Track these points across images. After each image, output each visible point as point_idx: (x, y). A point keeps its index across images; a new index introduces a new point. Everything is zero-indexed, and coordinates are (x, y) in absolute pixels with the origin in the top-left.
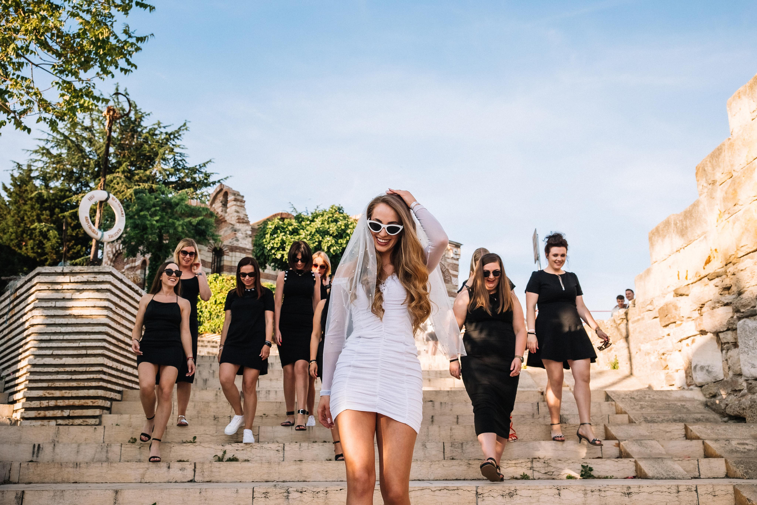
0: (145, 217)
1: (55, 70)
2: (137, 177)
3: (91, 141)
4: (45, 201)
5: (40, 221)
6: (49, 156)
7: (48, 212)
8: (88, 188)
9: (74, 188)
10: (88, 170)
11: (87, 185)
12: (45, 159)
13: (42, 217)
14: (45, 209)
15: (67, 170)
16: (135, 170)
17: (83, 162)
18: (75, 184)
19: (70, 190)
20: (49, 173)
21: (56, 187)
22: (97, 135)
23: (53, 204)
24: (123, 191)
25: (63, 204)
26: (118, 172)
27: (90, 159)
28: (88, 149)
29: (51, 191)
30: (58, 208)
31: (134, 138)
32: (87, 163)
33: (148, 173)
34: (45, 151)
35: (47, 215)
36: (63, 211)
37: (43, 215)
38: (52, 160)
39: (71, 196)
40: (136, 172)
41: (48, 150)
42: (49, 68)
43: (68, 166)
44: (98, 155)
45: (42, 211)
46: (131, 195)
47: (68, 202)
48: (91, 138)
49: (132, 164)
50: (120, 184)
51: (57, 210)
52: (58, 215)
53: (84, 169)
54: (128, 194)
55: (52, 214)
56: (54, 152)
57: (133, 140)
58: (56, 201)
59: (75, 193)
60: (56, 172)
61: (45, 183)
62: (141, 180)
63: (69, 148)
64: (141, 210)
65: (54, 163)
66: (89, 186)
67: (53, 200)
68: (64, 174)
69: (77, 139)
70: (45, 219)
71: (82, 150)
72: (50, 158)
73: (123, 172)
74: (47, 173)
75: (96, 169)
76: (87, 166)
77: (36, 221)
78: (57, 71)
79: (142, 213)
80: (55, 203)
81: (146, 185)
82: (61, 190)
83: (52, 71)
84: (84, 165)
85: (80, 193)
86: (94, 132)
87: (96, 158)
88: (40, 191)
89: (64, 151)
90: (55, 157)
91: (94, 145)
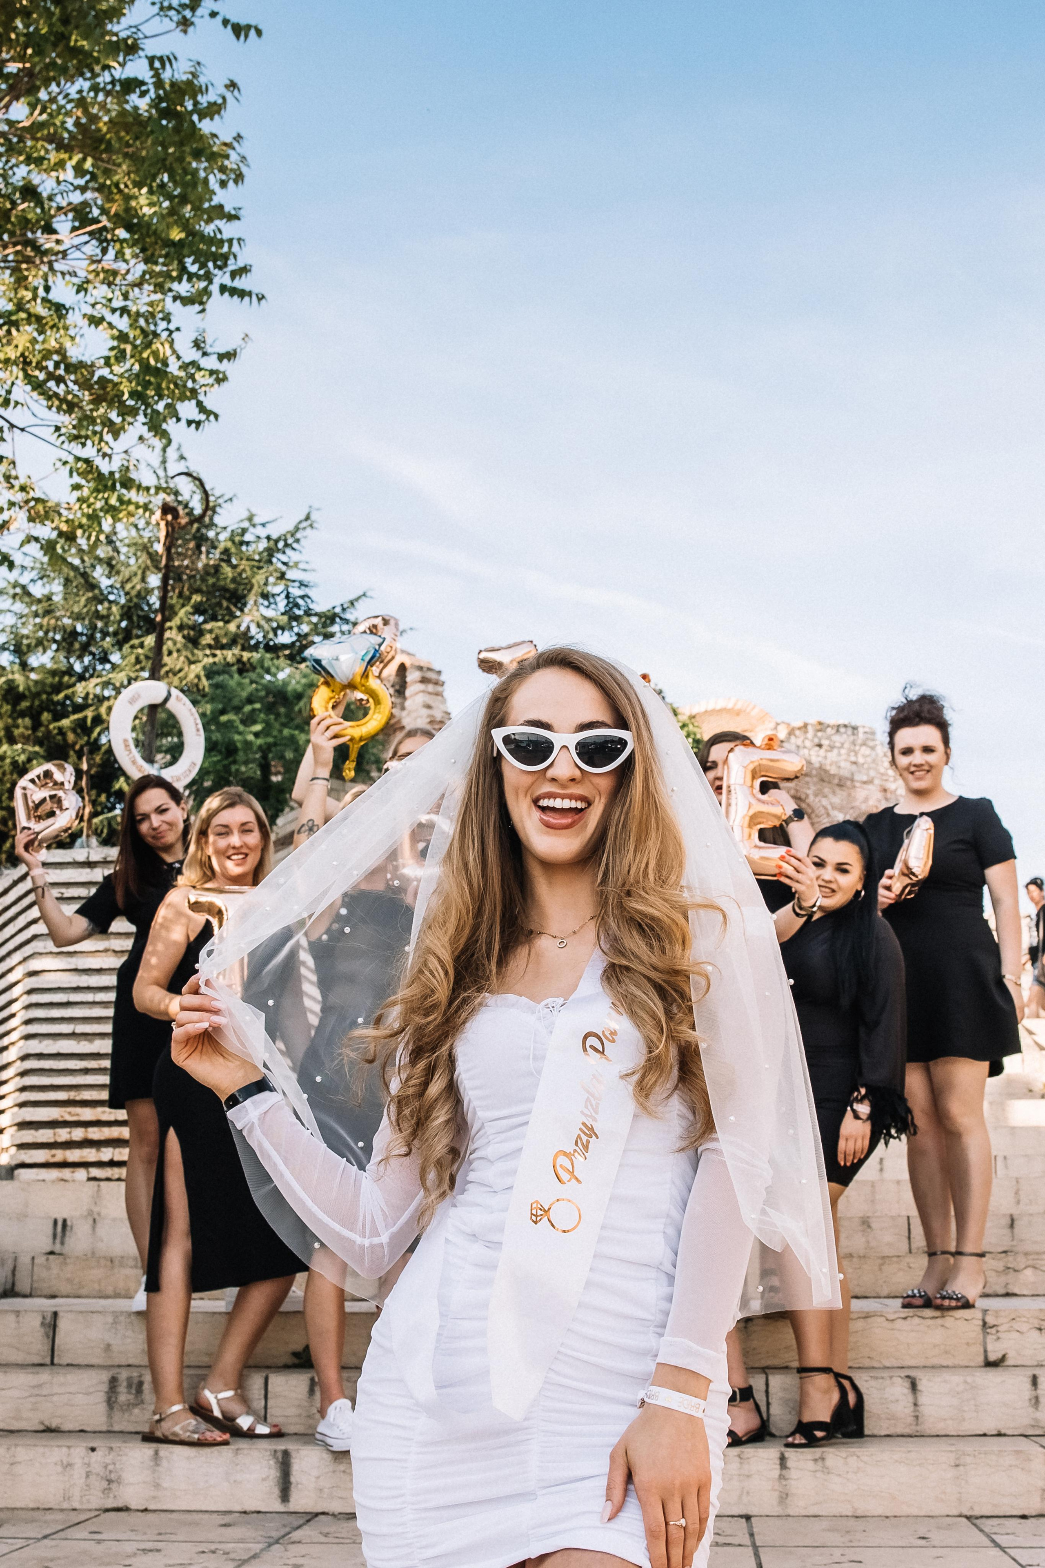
0: (229, 725)
1: (60, 435)
2: (208, 639)
3: (110, 565)
4: (22, 697)
5: (12, 741)
6: (27, 599)
7: (27, 721)
8: (108, 666)
9: (78, 667)
10: (106, 625)
11: (105, 659)
12: (19, 607)
13: (16, 732)
14: (22, 714)
15: (64, 628)
16: (205, 622)
17: (97, 611)
18: (80, 657)
19: (70, 671)
20: (28, 637)
21: (43, 666)
22: (124, 550)
23: (37, 703)
24: (180, 670)
25: (58, 703)
26: (171, 628)
27: (110, 602)
28: (105, 583)
29: (33, 676)
30: (49, 711)
31: (201, 552)
32: (105, 612)
33: (232, 627)
34: (18, 590)
35: (26, 728)
36: (57, 717)
37: (17, 727)
38: (34, 608)
39: (74, 685)
40: (208, 626)
41: (24, 587)
42: (48, 433)
43: (67, 621)
44: (127, 594)
45: (15, 719)
46: (198, 677)
47: (67, 697)
48: (111, 558)
49: (198, 609)
50: (175, 655)
51: (46, 716)
52: (47, 726)
53: (100, 624)
54: (191, 676)
55: (36, 724)
56: (38, 590)
57: (199, 558)
58: (44, 697)
59: (81, 678)
60: (41, 634)
61: (20, 658)
62: (218, 645)
63: (67, 581)
64: (223, 712)
65: (36, 615)
66: (109, 661)
67: (38, 694)
68: (58, 637)
69: (83, 561)
70: (22, 735)
71: (92, 586)
72: (29, 605)
73: (181, 628)
74: (23, 636)
75: (124, 624)
76: (105, 618)
77: (4, 740)
78: (62, 438)
79: (224, 718)
80: (42, 702)
81: (230, 655)
82: (53, 673)
83: (53, 438)
84: (98, 615)
85: (92, 676)
86: (118, 544)
87: (123, 601)
88: (10, 677)
89: (57, 588)
90: (39, 601)
91: (118, 573)
